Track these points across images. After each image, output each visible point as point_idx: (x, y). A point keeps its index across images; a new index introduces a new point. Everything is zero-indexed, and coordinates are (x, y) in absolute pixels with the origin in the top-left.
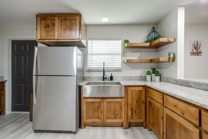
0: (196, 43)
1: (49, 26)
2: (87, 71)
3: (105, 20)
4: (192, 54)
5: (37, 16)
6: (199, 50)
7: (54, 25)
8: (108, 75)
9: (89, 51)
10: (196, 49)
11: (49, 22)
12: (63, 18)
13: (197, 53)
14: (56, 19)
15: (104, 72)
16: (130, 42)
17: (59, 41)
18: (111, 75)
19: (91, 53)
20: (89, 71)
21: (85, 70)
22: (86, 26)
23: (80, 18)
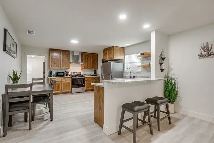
0: (205, 45)
1: (105, 54)
2: (125, 73)
4: (200, 57)
6: (211, 52)
7: (107, 53)
8: (132, 75)
10: (206, 52)
12: (109, 50)
13: (208, 55)
14: (107, 50)
15: (127, 73)
18: (134, 75)
19: (127, 62)
22: (124, 48)
23: (114, 48)
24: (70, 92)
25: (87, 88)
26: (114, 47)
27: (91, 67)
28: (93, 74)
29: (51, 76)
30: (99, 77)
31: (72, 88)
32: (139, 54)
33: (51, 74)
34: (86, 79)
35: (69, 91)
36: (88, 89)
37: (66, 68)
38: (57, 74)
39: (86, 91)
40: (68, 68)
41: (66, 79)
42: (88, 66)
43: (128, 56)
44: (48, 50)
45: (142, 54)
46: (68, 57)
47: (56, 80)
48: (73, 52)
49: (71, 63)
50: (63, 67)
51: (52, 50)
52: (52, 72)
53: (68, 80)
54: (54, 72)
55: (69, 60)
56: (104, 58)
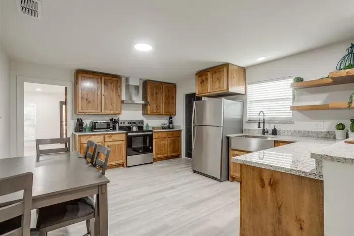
1: (203, 81)
2: (246, 122)
3: (261, 59)
5: (196, 74)
7: (207, 79)
9: (249, 99)
11: (204, 78)
12: (214, 72)
14: (209, 73)
15: (259, 123)
16: (304, 80)
17: (211, 93)
18: (275, 128)
19: (251, 100)
20: (250, 122)
21: (245, 121)
22: (244, 70)
23: (228, 68)
24: (123, 165)
25: (157, 154)
26: (227, 65)
27: (163, 110)
28: (168, 125)
29: (80, 131)
30: (180, 131)
31: (127, 155)
32: (291, 81)
33: (80, 127)
34: (155, 136)
35: (121, 162)
36: (159, 156)
37: (112, 112)
38: (94, 127)
39: (156, 160)
40: (117, 112)
41: (114, 137)
42: (157, 109)
43: (254, 86)
44: (74, 72)
45: (299, 80)
46: (117, 89)
47: (93, 139)
48: (127, 80)
49: (123, 102)
50: (107, 111)
51: (82, 74)
52: (83, 121)
53: (119, 138)
54: (87, 123)
55: (120, 96)
56: (200, 89)
